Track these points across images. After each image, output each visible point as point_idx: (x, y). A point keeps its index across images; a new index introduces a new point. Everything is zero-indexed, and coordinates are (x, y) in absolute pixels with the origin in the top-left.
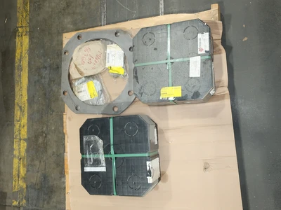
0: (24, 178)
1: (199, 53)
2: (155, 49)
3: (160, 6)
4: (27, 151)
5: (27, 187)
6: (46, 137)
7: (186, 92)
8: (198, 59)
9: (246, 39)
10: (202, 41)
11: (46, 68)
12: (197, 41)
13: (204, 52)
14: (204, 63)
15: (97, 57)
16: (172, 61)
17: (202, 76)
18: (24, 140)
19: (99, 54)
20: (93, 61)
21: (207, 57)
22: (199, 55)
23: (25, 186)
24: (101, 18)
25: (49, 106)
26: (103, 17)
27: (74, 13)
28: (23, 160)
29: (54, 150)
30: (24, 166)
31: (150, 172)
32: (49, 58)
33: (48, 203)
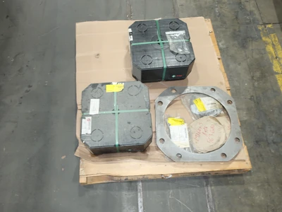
0: (266, 44)
1: (90, 118)
2: (129, 123)
3: (142, 200)
4: (271, 65)
5: (261, 38)
6: (253, 77)
7: (103, 88)
8: (91, 113)
9: (63, 157)
10: (88, 127)
11: (274, 143)
12: (92, 127)
13: (87, 118)
14: (87, 109)
15: (198, 134)
16: (113, 112)
17: (89, 100)
18: (278, 73)
19: (198, 138)
20: (202, 130)
21: (85, 114)
22: (91, 115)
23: (264, 39)
24: (213, 195)
25: (258, 103)
26: (211, 196)
27: (252, 206)
28: (272, 57)
29: (239, 67)
30: (270, 53)
31: (130, 35)
32: (272, 153)
33: (235, 30)
